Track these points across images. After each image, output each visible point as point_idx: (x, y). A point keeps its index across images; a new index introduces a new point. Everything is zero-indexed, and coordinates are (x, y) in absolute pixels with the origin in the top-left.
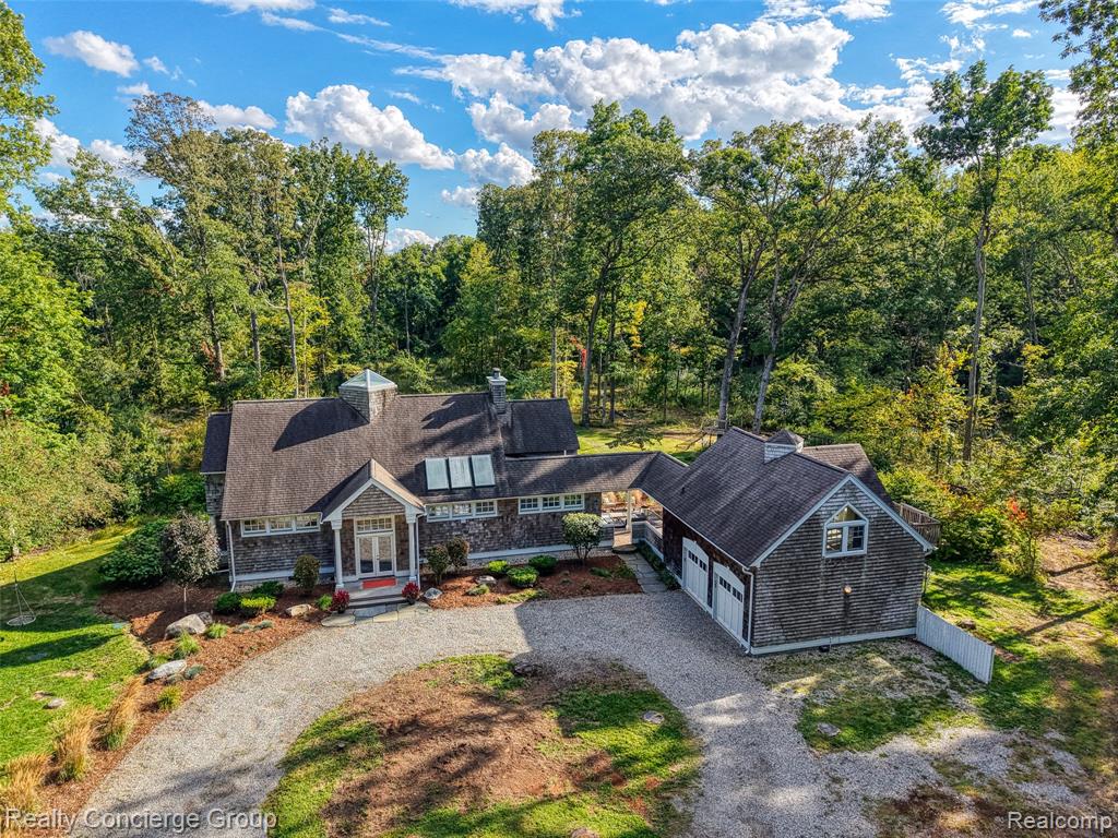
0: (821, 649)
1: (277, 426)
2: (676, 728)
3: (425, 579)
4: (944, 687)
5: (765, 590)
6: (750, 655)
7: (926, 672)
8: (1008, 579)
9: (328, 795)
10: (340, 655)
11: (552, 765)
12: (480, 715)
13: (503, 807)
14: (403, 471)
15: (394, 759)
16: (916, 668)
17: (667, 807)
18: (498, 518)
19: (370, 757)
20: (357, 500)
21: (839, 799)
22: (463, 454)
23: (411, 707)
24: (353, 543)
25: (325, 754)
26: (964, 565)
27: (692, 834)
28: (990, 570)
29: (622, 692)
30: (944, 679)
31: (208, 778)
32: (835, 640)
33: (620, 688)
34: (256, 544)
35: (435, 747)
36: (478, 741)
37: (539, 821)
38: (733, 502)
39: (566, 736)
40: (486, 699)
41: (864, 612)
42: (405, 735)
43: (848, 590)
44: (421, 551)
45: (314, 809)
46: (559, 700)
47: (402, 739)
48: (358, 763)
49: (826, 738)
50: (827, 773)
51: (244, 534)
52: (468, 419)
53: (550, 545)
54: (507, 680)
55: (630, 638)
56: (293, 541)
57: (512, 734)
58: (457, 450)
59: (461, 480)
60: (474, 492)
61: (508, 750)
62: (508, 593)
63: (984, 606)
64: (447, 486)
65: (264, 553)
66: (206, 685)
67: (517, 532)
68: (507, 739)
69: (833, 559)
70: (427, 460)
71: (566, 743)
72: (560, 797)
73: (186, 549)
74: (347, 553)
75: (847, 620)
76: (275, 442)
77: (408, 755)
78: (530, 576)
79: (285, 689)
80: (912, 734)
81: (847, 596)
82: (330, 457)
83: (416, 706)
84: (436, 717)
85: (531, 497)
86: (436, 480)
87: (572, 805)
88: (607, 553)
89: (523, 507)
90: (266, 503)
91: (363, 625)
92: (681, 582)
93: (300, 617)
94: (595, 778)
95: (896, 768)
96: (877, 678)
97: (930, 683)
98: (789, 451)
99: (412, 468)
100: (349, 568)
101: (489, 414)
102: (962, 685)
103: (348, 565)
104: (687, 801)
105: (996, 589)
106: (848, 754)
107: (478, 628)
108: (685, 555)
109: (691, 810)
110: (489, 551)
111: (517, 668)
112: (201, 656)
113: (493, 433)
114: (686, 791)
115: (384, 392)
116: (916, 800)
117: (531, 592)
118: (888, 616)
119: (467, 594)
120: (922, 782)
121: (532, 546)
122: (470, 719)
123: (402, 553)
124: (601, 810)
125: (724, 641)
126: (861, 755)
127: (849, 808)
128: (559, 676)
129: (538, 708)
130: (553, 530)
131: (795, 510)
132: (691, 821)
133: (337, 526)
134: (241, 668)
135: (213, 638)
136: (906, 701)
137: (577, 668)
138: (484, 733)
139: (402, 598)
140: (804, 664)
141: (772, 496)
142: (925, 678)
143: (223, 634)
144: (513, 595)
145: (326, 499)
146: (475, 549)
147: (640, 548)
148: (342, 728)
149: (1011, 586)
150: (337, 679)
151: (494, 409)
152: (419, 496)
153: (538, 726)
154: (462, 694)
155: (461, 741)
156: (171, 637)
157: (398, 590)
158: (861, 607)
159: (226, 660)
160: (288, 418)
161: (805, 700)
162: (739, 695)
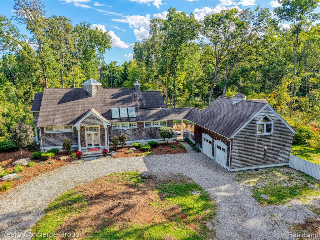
0: (255, 170)
1: (60, 96)
2: (205, 197)
3: (111, 149)
4: (305, 182)
5: (235, 147)
6: (230, 172)
7: (296, 177)
8: (315, 149)
9: (61, 223)
10: (77, 172)
11: (156, 210)
12: (128, 192)
13: (135, 227)
14: (103, 112)
15: (91, 208)
16: (292, 176)
17: (205, 227)
18: (137, 129)
19: (81, 207)
20: (86, 119)
21: (276, 223)
22: (125, 107)
23: (100, 189)
24: (85, 135)
25: (63, 206)
26: (298, 145)
27: (217, 238)
28: (307, 146)
29: (183, 184)
30: (304, 179)
31: (13, 216)
32: (260, 167)
33: (182, 183)
34: (50, 136)
35: (108, 204)
36: (125, 202)
37: (150, 233)
38: (222, 119)
39: (162, 200)
40: (130, 186)
41: (271, 157)
42: (97, 199)
43: (266, 148)
44: (110, 140)
45: (54, 229)
46: (158, 187)
47: (95, 201)
48: (75, 209)
49: (265, 200)
50: (269, 213)
51: (46, 132)
52: (127, 96)
53: (155, 139)
54: (139, 180)
55: (185, 166)
56: (64, 135)
57: (140, 199)
58: (123, 106)
59: (124, 115)
60: (128, 119)
61: (138, 205)
62: (140, 153)
63: (310, 157)
64: (119, 117)
65: (53, 139)
66: (22, 182)
67: (144, 134)
68: (138, 201)
69: (260, 136)
70: (112, 109)
71: (162, 202)
72: (160, 224)
73: (21, 135)
74: (82, 139)
75: (265, 159)
76: (58, 102)
77: (97, 206)
78: (148, 147)
79: (53, 184)
80: (298, 198)
81: (265, 150)
82: (78, 107)
83: (103, 189)
84: (110, 192)
85: (149, 122)
86: (115, 115)
87: (165, 227)
88: (175, 142)
89: (146, 125)
90: (54, 121)
91: (87, 163)
92: (201, 149)
93: (64, 160)
94: (174, 216)
95: (296, 211)
96: (279, 179)
97: (299, 181)
98: (242, 100)
99: (106, 111)
100: (83, 144)
101: (134, 95)
102: (311, 181)
103: (83, 143)
104: (213, 224)
105: (312, 152)
106: (274, 206)
107: (129, 163)
108: (203, 140)
109: (215, 228)
110: (134, 140)
111: (143, 176)
112: (23, 172)
113: (136, 101)
114: (213, 221)
115: (97, 86)
116: (308, 223)
117: (149, 153)
118: (280, 158)
119: (126, 153)
120: (308, 217)
121: (149, 139)
122: (123, 193)
123: (103, 140)
124: (177, 228)
125: (219, 167)
126: (280, 206)
127: (281, 227)
128: (158, 179)
129: (151, 190)
130: (156, 134)
131: (246, 118)
132: (216, 233)
133: (78, 129)
134: (38, 176)
135: (29, 167)
136: (292, 187)
137: (165, 176)
138: (129, 198)
139: (102, 154)
140: (250, 175)
141: (236, 115)
142: (297, 179)
143: (33, 165)
144: (142, 153)
145: (76, 120)
146: (129, 139)
147: (186, 140)
148: (71, 197)
149: (317, 151)
150: (74, 180)
151: (136, 93)
152: (109, 120)
153: (150, 196)
154: (121, 185)
155: (119, 201)
156: (14, 166)
157: (100, 152)
158: (270, 155)
159: (33, 174)
160: (64, 94)
161: (253, 187)
162: (228, 185)
